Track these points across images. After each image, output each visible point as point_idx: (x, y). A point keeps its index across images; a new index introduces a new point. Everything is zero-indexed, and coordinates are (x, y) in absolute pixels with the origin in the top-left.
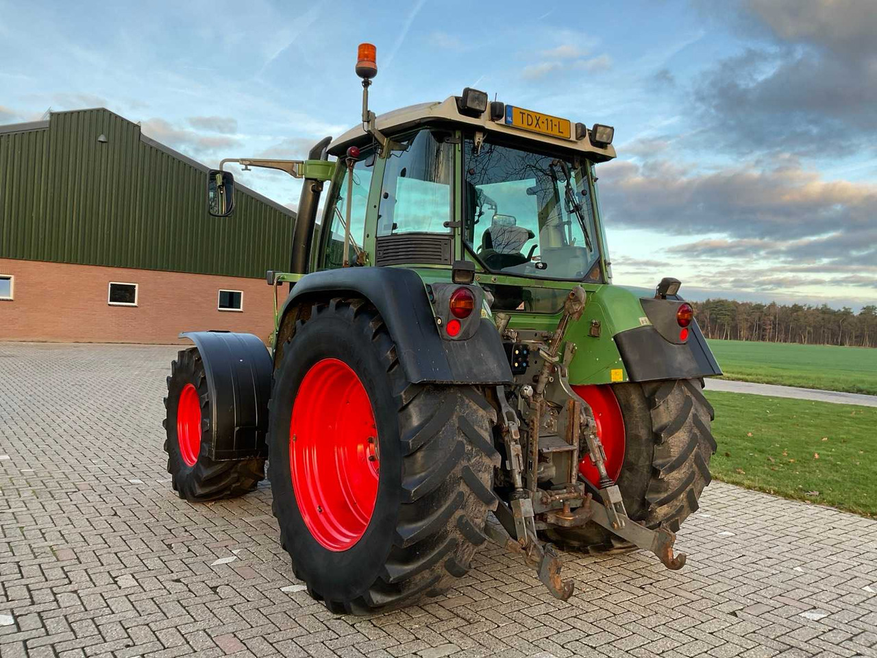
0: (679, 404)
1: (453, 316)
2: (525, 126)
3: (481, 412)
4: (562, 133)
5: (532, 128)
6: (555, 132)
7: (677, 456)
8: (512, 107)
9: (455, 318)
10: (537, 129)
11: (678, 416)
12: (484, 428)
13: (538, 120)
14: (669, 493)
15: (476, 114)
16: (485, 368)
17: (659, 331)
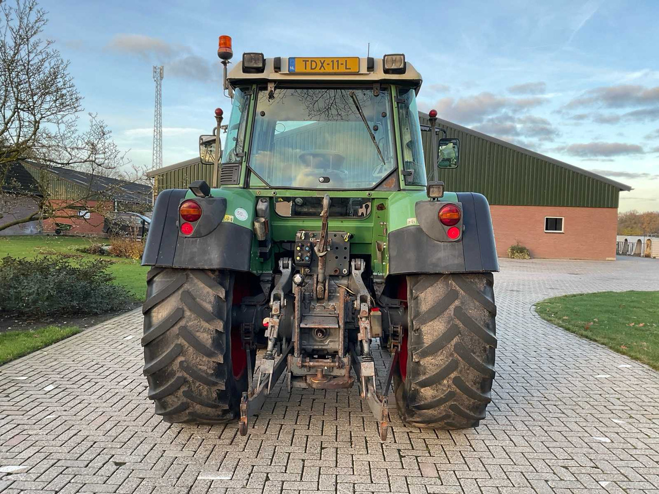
0: (438, 297)
1: (184, 220)
2: (309, 70)
3: (208, 289)
4: (350, 69)
5: (317, 70)
6: (342, 69)
7: (430, 343)
8: (295, 58)
9: (185, 221)
10: (322, 70)
11: (433, 307)
12: (208, 301)
13: (322, 64)
14: (427, 376)
15: (261, 70)
16: (206, 258)
17: (424, 230)
